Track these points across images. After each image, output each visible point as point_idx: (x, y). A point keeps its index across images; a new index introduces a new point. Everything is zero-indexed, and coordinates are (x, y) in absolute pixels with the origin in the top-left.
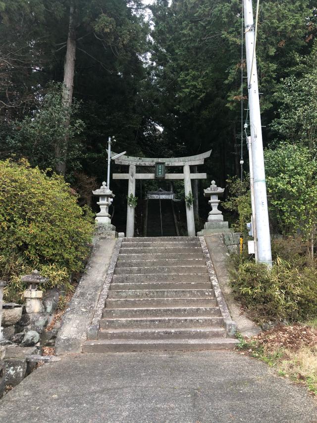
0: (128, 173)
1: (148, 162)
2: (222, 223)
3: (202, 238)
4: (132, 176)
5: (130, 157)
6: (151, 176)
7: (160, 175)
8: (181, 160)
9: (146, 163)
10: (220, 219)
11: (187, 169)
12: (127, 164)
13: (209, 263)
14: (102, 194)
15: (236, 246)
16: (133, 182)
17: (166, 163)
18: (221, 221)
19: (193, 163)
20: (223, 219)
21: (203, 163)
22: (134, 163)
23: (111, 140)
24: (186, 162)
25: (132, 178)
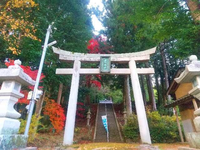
0: (72, 68)
4: (76, 70)
5: (75, 53)
6: (95, 71)
7: (105, 70)
9: (91, 58)
12: (72, 59)
16: (76, 76)
19: (139, 59)
21: (149, 58)
22: (80, 59)
25: (76, 73)
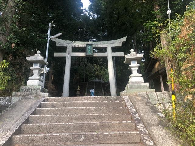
0: (66, 52)
1: (80, 44)
2: (143, 84)
3: (126, 98)
4: (69, 54)
5: (67, 41)
6: (82, 54)
7: (90, 53)
8: (105, 43)
9: (79, 45)
10: (140, 80)
11: (109, 49)
12: (65, 46)
13: (140, 126)
14: (35, 59)
15: (162, 105)
16: (69, 58)
17: (94, 45)
19: (114, 45)
20: (143, 81)
21: (121, 45)
22: (70, 45)
23: (51, 25)
24: (109, 45)
25: (68, 56)
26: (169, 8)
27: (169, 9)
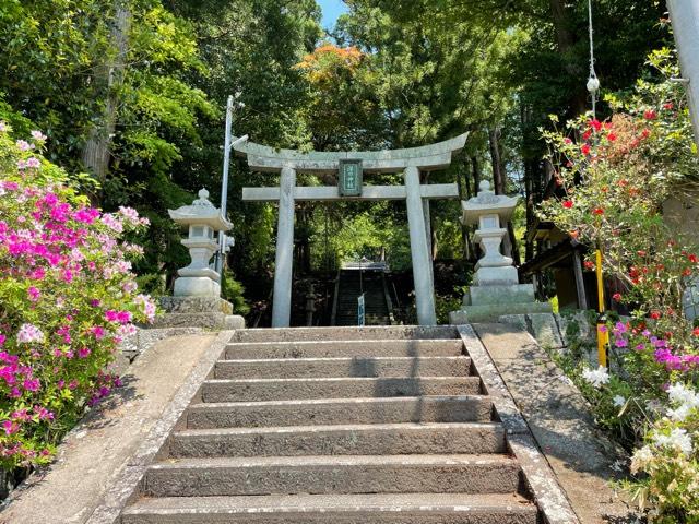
0: (278, 185)
1: (323, 160)
2: (515, 288)
3: (465, 330)
4: (288, 193)
5: (281, 150)
6: (329, 192)
7: (350, 188)
8: (399, 155)
9: (319, 163)
10: (510, 277)
11: (412, 176)
12: (275, 166)
16: (288, 205)
17: (364, 163)
18: (513, 283)
19: (427, 162)
21: (449, 161)
22: (292, 164)
23: (234, 103)
24: (411, 161)
25: (286, 197)
26: (592, 72)
27: (593, 77)
